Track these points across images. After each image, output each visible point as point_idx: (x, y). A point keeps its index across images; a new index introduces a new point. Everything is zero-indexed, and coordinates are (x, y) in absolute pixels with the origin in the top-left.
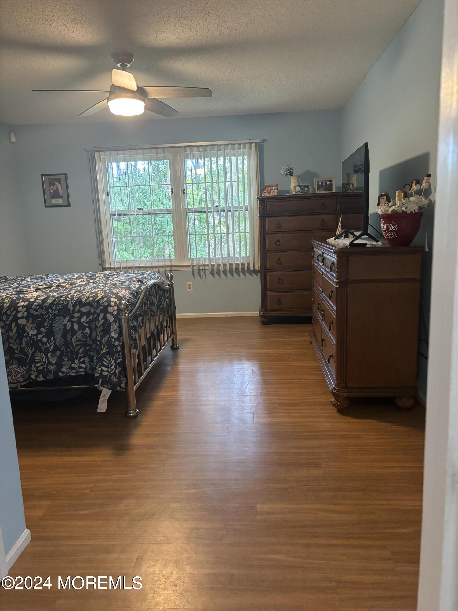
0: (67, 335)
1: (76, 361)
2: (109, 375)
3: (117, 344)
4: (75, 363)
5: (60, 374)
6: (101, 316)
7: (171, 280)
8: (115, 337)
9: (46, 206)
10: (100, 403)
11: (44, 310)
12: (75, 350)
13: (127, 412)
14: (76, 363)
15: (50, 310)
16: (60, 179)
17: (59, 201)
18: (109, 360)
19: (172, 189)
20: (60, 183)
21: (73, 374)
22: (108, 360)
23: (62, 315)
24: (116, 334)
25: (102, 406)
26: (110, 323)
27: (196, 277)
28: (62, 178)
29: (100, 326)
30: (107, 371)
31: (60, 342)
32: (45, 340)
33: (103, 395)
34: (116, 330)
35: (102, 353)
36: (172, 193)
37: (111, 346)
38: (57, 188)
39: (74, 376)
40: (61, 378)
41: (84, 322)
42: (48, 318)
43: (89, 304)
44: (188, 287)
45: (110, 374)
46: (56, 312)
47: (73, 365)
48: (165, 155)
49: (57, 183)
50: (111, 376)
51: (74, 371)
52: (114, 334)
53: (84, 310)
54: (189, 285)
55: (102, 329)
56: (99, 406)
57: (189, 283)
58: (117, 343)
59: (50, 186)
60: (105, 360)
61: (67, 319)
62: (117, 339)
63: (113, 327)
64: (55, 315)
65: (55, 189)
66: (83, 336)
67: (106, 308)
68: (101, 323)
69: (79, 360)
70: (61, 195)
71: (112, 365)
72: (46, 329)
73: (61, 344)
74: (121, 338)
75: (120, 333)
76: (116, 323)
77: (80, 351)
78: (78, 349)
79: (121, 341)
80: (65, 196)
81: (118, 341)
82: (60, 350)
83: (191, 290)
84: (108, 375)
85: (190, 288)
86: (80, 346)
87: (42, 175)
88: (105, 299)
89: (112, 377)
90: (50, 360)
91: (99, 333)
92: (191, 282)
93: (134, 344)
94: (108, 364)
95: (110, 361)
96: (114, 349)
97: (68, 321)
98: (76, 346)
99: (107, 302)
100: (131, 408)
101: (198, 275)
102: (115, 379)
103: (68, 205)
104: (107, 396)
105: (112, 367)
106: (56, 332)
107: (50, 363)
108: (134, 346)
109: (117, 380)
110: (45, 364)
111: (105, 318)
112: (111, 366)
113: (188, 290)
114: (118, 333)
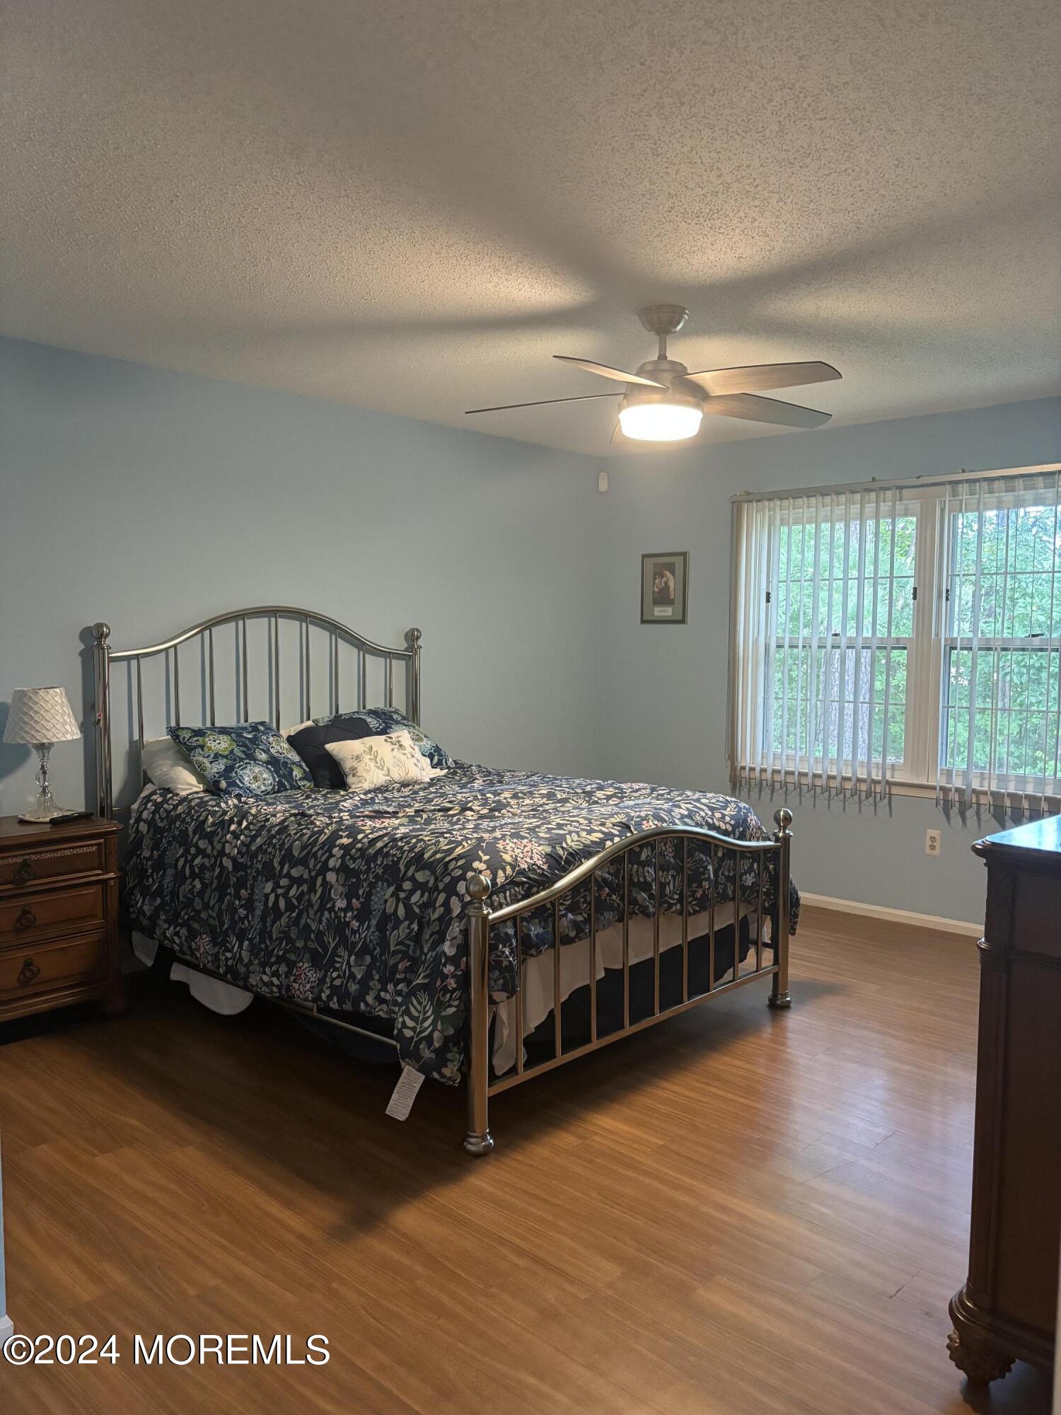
0: (387, 925)
1: (390, 987)
2: (415, 1039)
3: (449, 971)
4: (386, 991)
5: (362, 1006)
6: (442, 897)
7: (785, 828)
8: (448, 954)
9: (643, 621)
10: (394, 1096)
11: (363, 863)
12: (391, 962)
13: (465, 1137)
14: (390, 991)
15: (372, 865)
16: (673, 564)
17: (667, 611)
18: (424, 1004)
19: (915, 589)
20: (673, 573)
21: (381, 1013)
22: (420, 1003)
23: (387, 881)
24: (453, 947)
25: (400, 1105)
26: (451, 919)
27: (952, 820)
28: (678, 561)
29: (434, 921)
30: (413, 1029)
31: (372, 938)
32: (355, 924)
33: (405, 1081)
34: (455, 938)
35: (414, 983)
36: (915, 598)
37: (436, 973)
38: (666, 583)
39: (383, 1018)
40: (362, 1014)
41: (415, 904)
42: (365, 880)
43: (430, 866)
44: (929, 843)
45: (417, 1036)
46: (380, 871)
47: (382, 994)
48: (906, 505)
49: (668, 573)
50: (419, 1042)
51: (385, 1007)
52: (448, 949)
53: (421, 877)
54: (933, 839)
55: (438, 928)
56: (391, 1102)
57: (931, 832)
58: (449, 969)
59: (655, 579)
60: (415, 1002)
61: (392, 889)
62: (454, 960)
63: (453, 929)
64: (377, 877)
65: (663, 584)
66: (409, 933)
67: (455, 881)
68: (435, 916)
69: (395, 986)
70: (672, 597)
71: (428, 1017)
72: (361, 903)
73: (375, 942)
74: (465, 959)
75: (464, 949)
76: (460, 922)
77: (400, 966)
78: (396, 961)
79: (463, 966)
80: (679, 602)
81: (452, 965)
82: (371, 953)
83: (937, 852)
84: (412, 1037)
85: (933, 847)
86: (400, 955)
87: (644, 556)
88: (461, 862)
89: (421, 1046)
90: (353, 969)
91: (431, 936)
92: (939, 832)
93: (502, 981)
94: (419, 1012)
95: (425, 1007)
96: (438, 983)
97: (392, 896)
98: (396, 952)
99: (462, 869)
100: (475, 1132)
101: (959, 818)
102: (427, 1051)
103: (683, 621)
104: (414, 1085)
105: (426, 1024)
106: (374, 913)
107: (352, 976)
108: (503, 985)
109: (433, 1056)
110: (344, 974)
111: (446, 904)
112: (425, 1019)
113: (928, 851)
114: (459, 947)
